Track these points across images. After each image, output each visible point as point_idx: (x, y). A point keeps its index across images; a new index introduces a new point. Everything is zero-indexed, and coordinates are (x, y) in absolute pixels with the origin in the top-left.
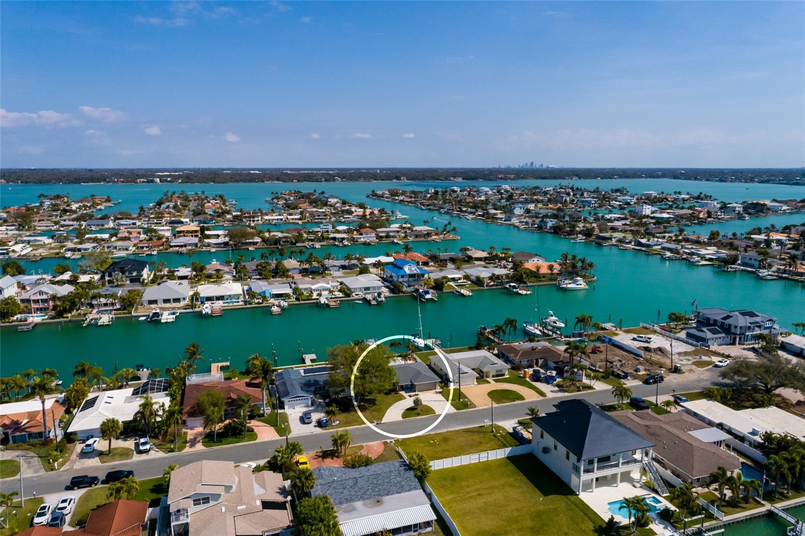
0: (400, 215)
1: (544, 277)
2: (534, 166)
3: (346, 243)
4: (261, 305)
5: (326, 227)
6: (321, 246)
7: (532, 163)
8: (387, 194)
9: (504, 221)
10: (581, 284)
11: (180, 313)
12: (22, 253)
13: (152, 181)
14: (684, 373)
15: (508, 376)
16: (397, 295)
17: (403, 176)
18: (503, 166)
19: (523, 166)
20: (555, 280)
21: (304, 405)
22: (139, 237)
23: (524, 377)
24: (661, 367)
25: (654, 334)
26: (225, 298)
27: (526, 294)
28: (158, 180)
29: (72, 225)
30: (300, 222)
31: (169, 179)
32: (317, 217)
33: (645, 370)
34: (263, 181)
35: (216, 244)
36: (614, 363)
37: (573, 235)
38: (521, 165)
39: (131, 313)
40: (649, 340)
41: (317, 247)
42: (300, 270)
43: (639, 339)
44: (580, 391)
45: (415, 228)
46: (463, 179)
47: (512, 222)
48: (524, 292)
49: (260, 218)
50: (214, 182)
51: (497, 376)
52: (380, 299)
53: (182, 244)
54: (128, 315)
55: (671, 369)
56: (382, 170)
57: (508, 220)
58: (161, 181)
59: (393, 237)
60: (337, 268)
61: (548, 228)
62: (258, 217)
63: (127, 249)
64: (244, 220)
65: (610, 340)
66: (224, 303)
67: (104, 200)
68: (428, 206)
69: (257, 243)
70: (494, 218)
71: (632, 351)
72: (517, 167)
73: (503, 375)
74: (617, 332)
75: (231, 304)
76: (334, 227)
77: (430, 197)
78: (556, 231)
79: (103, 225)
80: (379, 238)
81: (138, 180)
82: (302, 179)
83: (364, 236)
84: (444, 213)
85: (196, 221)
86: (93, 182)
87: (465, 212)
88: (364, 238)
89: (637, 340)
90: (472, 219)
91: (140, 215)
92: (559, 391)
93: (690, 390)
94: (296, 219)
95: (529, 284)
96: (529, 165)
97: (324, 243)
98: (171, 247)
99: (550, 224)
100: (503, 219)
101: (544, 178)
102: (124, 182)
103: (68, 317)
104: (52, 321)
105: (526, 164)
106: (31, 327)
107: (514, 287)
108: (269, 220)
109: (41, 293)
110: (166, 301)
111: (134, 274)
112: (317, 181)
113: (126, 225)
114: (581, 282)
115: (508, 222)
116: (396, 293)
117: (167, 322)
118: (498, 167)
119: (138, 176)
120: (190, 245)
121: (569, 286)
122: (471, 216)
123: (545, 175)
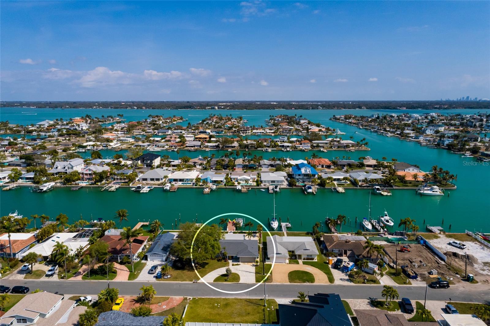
0: (339, 132)
1: (410, 183)
2: (469, 99)
3: (288, 149)
4: (202, 187)
5: (283, 138)
6: (272, 150)
7: (468, 97)
8: (343, 118)
9: (414, 139)
10: (437, 192)
11: (154, 188)
12: (114, 147)
13: (214, 108)
14: (477, 282)
15: (316, 261)
16: (291, 187)
17: (364, 106)
18: (444, 99)
19: (461, 99)
20: (417, 186)
21: (160, 260)
22: (176, 140)
23: (328, 263)
24: (457, 274)
25: (473, 242)
26: (184, 180)
27: (387, 195)
28: (217, 108)
29: (151, 132)
30: (273, 135)
31: (222, 107)
32: (284, 132)
33: (439, 273)
34: (274, 109)
35: (211, 146)
36: (413, 264)
37: (463, 151)
38: (459, 99)
39: (129, 185)
40: (462, 247)
41: (269, 151)
42: (243, 166)
43: (454, 244)
44: (365, 283)
45: (342, 142)
46: (407, 108)
47: (420, 139)
48: (385, 194)
49: (250, 131)
50: (246, 109)
51: (307, 259)
52: (275, 190)
53: (193, 145)
54: (128, 186)
55: (465, 277)
56: (353, 102)
57: (417, 139)
58: (218, 108)
59: (321, 147)
60: (267, 166)
61: (445, 145)
62: (249, 130)
63: (163, 147)
64: (241, 132)
65: (425, 242)
66: (182, 184)
67: (179, 119)
68: (365, 126)
69: (235, 147)
70: (407, 136)
71: (439, 254)
72: (455, 99)
73: (313, 259)
74: (439, 235)
75: (185, 185)
76: (288, 139)
77: (371, 120)
78: (450, 147)
79: (165, 133)
80: (312, 146)
81: (207, 108)
82: (297, 108)
83: (303, 145)
84: (373, 132)
85: (214, 132)
86: (185, 108)
87: (389, 131)
88: (302, 146)
89: (452, 245)
90: (391, 136)
91: (188, 127)
92: (347, 280)
93: (471, 300)
94: (271, 133)
95: (394, 188)
96: (465, 98)
97: (275, 149)
98: (187, 147)
99: (446, 142)
100: (414, 138)
101: (471, 108)
102: (199, 109)
103: (98, 185)
104: (90, 186)
105: (463, 98)
106: (77, 189)
107: (378, 189)
108: (255, 133)
109: (90, 170)
110: (152, 180)
111: (149, 162)
112: (307, 109)
113: (177, 133)
114: (438, 190)
115: (416, 140)
116: (291, 186)
117: (143, 193)
118: (440, 100)
119: (208, 105)
120: (197, 146)
121: (425, 192)
122: (390, 134)
123: (472, 106)
